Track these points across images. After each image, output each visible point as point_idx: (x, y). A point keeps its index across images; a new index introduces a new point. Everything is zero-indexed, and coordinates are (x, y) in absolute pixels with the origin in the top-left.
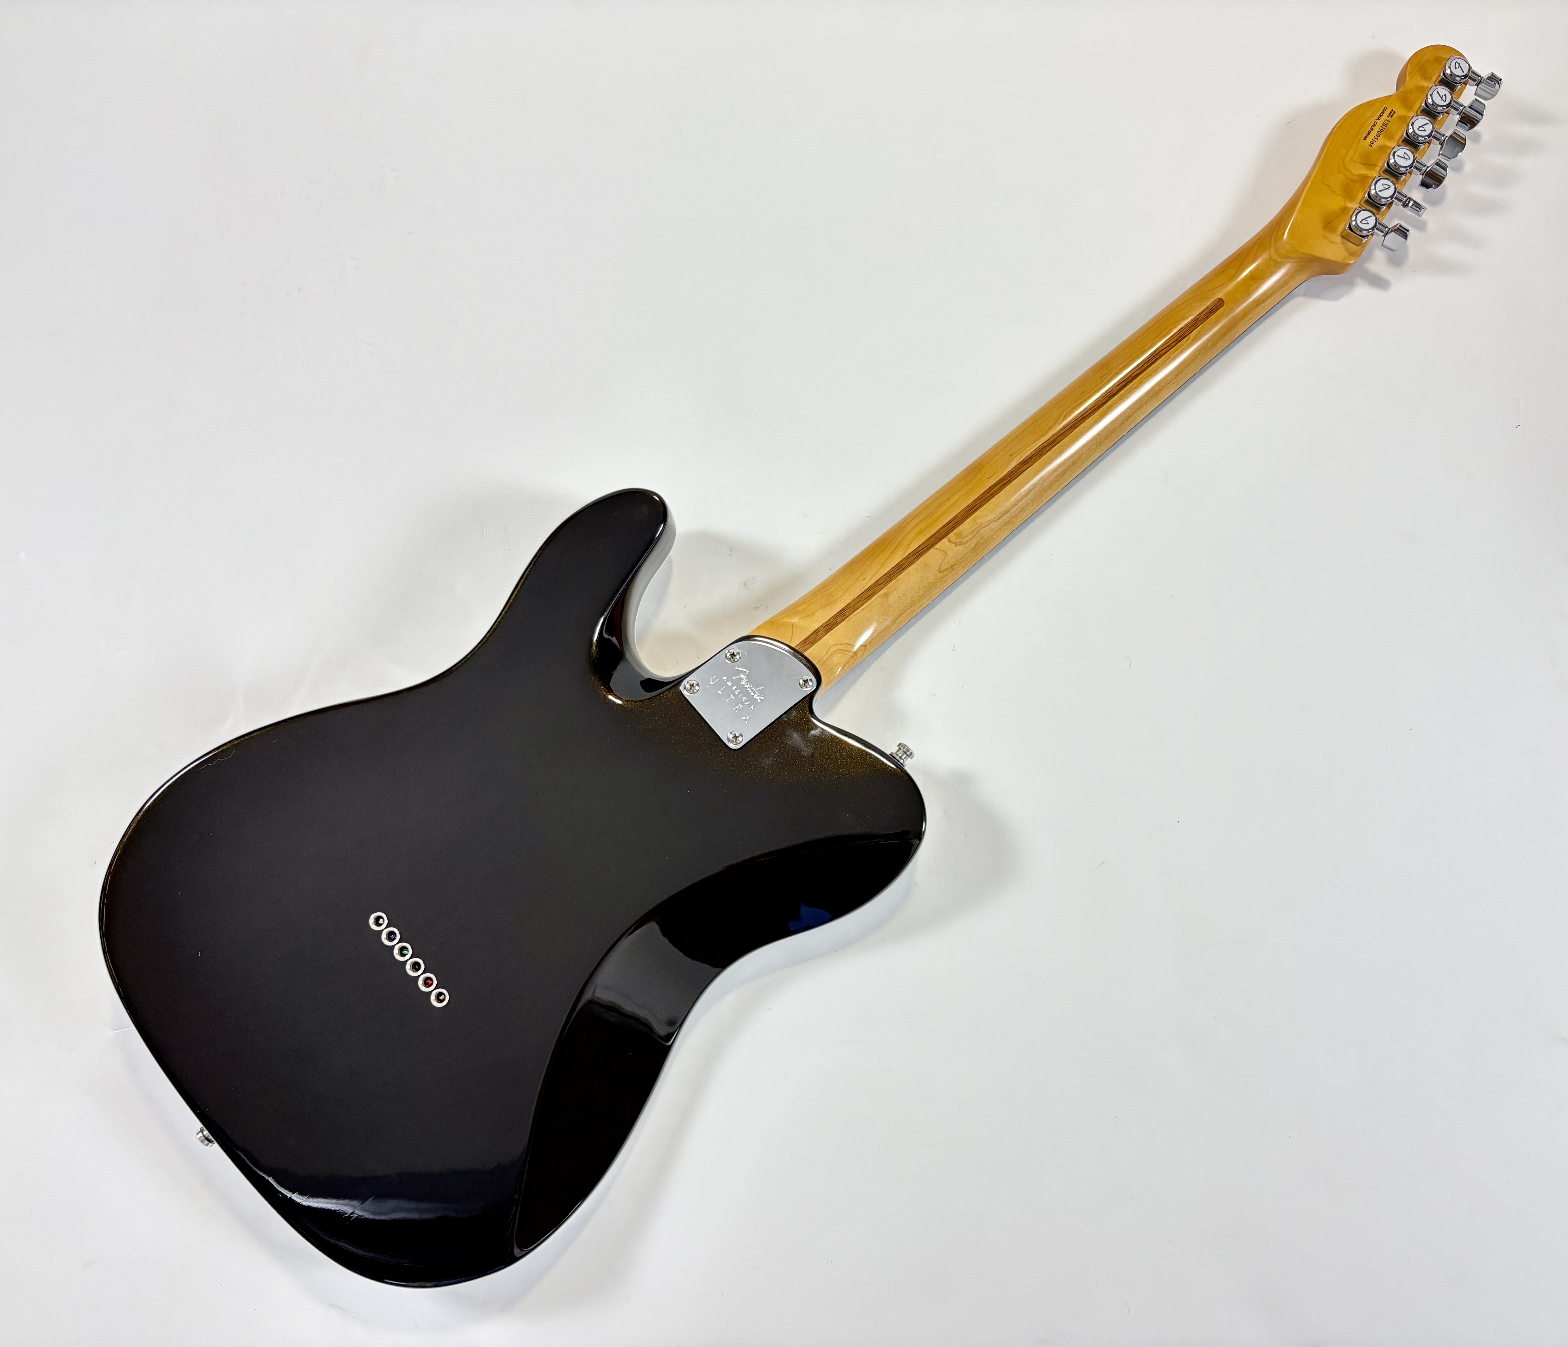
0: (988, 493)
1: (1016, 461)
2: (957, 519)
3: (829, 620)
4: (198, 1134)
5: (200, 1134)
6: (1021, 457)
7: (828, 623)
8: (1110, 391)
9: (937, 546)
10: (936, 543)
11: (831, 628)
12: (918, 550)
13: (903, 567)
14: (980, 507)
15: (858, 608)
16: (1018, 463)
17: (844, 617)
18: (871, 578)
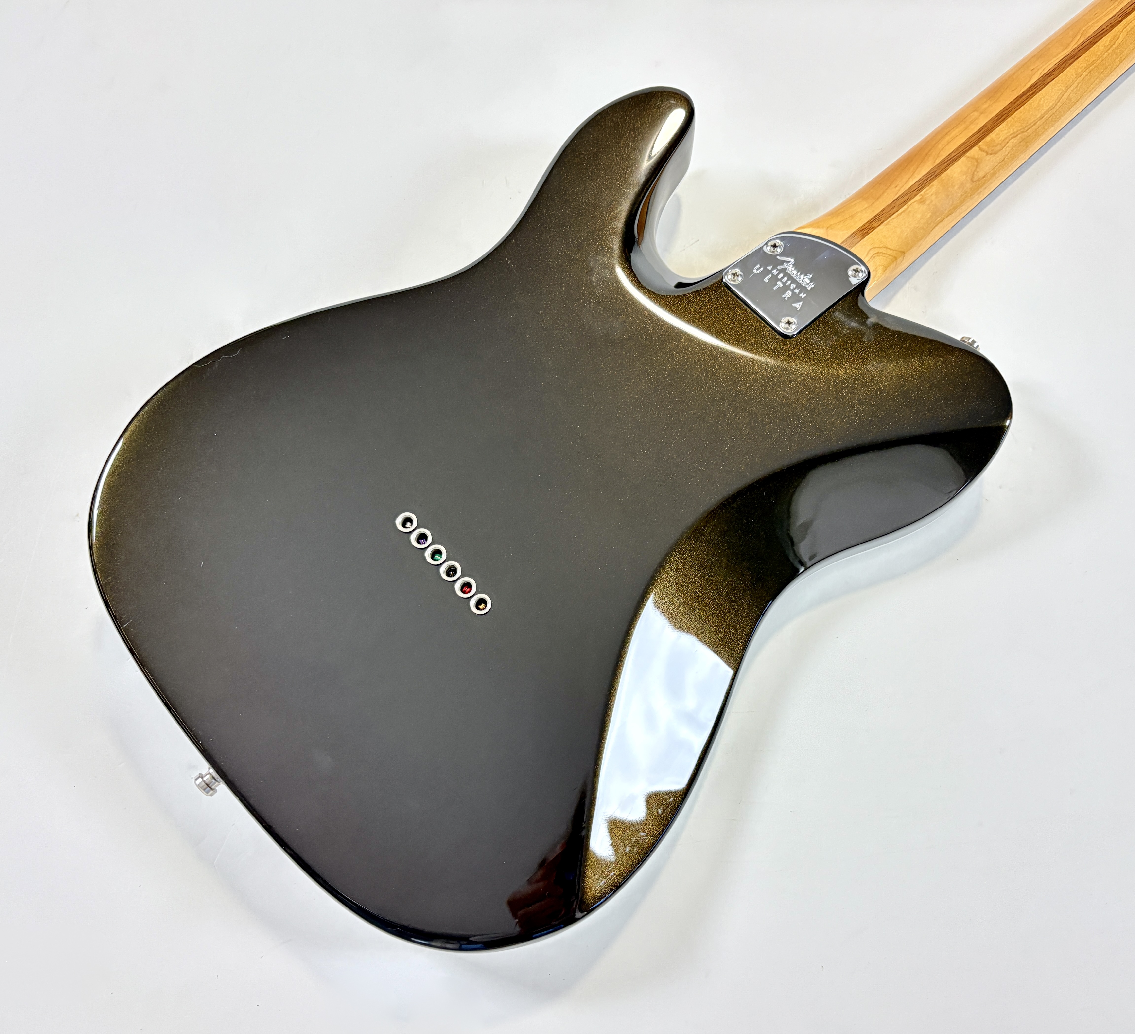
0: (1015, 103)
1: (1039, 74)
2: (985, 129)
3: (864, 225)
4: (196, 779)
5: (200, 780)
6: (1044, 70)
7: (864, 227)
8: (1124, 11)
9: (968, 154)
10: (967, 151)
11: (867, 232)
12: (949, 158)
13: (935, 174)
14: (1008, 116)
15: (893, 214)
16: (1041, 76)
17: (880, 222)
18: (903, 186)
